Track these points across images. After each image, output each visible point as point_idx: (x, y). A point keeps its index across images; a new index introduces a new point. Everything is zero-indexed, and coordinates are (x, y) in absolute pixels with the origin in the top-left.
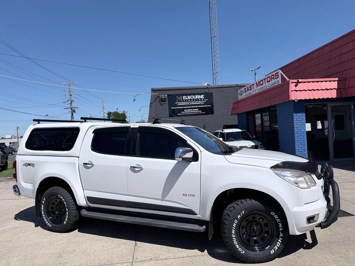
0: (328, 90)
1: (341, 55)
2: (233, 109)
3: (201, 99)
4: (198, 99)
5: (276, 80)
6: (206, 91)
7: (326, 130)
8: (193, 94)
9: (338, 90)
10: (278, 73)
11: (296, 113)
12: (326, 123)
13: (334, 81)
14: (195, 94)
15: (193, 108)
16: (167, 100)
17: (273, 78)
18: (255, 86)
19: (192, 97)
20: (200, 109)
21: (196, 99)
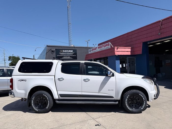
0: (128, 52)
1: (131, 38)
2: (86, 57)
3: (71, 52)
4: (70, 52)
5: (108, 46)
6: (74, 49)
7: (127, 67)
8: (68, 50)
9: (131, 52)
10: (109, 44)
11: (116, 60)
12: (127, 64)
13: (130, 48)
14: (69, 50)
15: (68, 56)
16: (55, 52)
17: (107, 45)
18: (98, 48)
19: (67, 51)
20: (71, 57)
21: (69, 52)
